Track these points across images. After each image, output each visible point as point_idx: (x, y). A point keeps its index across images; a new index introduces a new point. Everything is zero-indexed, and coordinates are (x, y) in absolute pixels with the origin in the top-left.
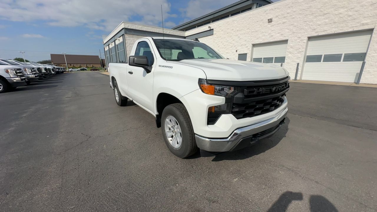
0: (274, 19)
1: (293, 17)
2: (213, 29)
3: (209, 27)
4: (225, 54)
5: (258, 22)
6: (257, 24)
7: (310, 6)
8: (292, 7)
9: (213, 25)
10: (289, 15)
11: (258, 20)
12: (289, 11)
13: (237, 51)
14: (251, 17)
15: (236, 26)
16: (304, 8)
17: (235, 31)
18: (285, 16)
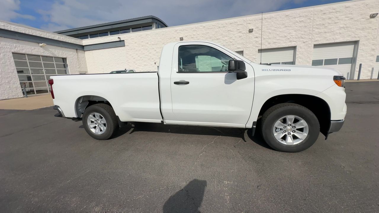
0: (184, 38)
1: (199, 38)
2: (124, 41)
3: (119, 38)
4: (143, 66)
5: (171, 39)
6: (171, 40)
7: (208, 33)
8: (196, 31)
9: (123, 36)
10: (194, 36)
11: (171, 37)
12: (194, 34)
13: (155, 63)
14: (164, 34)
15: (150, 40)
16: (204, 33)
17: (150, 44)
18: (192, 36)
